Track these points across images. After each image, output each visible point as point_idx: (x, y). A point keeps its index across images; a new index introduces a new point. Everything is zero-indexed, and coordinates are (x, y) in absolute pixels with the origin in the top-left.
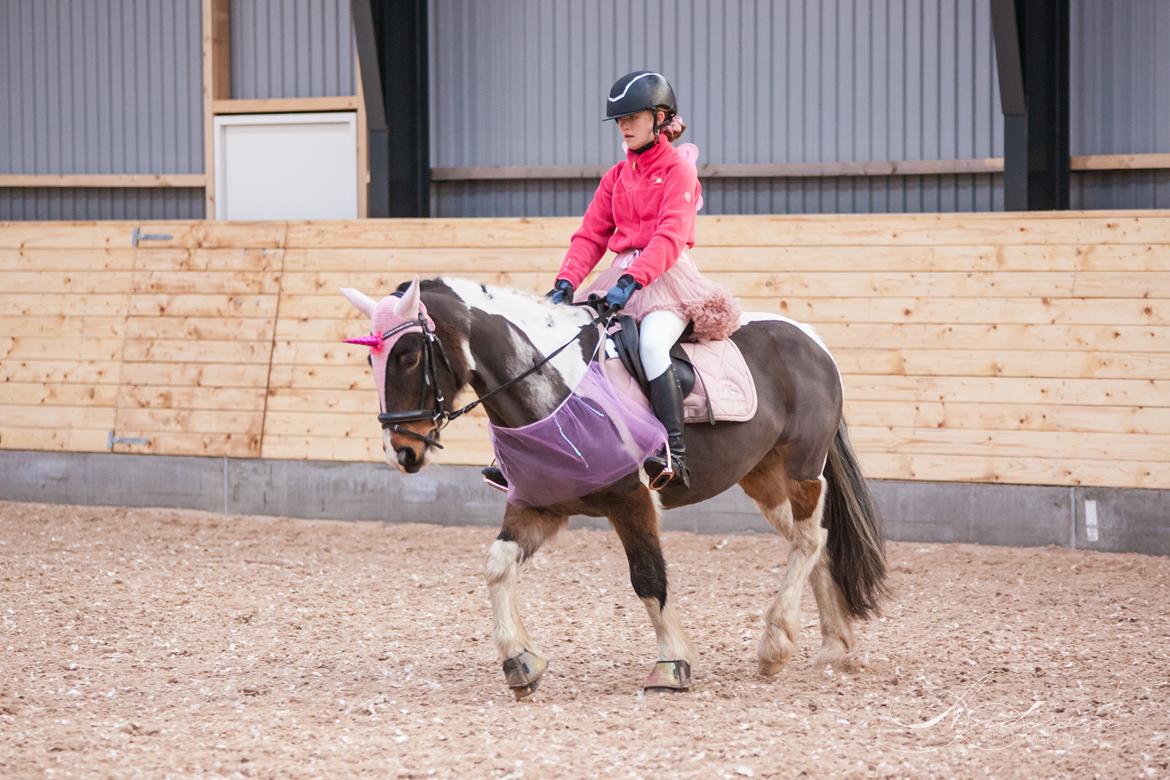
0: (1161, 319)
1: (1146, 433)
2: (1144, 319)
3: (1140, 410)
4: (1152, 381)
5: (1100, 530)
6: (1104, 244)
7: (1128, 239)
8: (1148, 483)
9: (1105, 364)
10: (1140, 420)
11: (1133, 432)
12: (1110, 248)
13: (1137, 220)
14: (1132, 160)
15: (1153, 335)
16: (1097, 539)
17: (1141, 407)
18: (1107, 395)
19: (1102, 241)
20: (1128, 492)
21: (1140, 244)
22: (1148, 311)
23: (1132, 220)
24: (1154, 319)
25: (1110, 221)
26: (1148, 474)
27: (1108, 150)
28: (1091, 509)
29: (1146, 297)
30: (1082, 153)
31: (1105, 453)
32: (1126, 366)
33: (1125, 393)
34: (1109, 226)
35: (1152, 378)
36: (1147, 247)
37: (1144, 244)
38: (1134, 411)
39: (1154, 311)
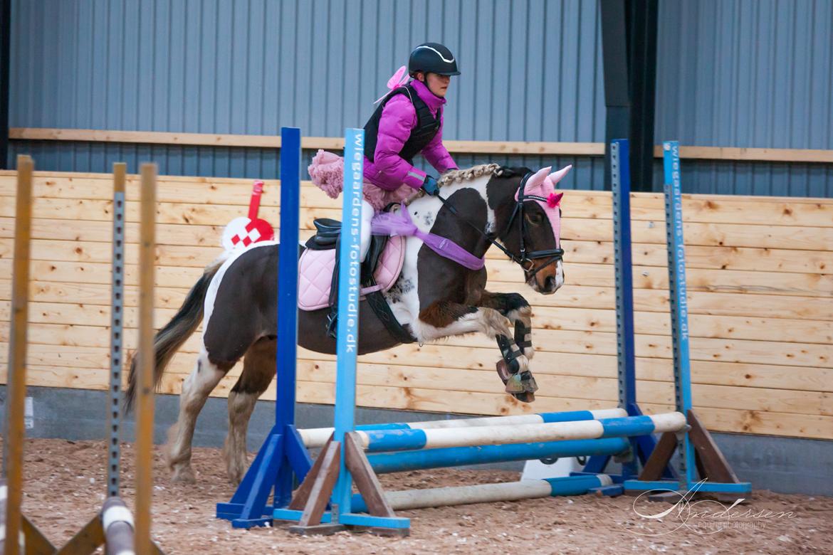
0: (89, 257)
1: (76, 345)
2: (76, 257)
3: (71, 327)
4: (81, 305)
5: (36, 420)
6: (44, 197)
7: (63, 194)
8: (76, 384)
9: (42, 290)
10: (70, 335)
11: (64, 344)
12: (48, 201)
13: (71, 180)
14: (59, 133)
15: (82, 269)
16: (32, 426)
17: (72, 325)
18: (44, 314)
19: (42, 195)
20: (59, 392)
21: (73, 199)
22: (79, 250)
23: (67, 180)
24: (83, 257)
25: (49, 180)
26: (77, 377)
27: (38, 125)
28: (29, 404)
29: (77, 239)
30: (17, 125)
31: (41, 360)
32: (60, 292)
33: (59, 314)
34: (48, 184)
35: (81, 302)
36: (78, 201)
37: (77, 199)
38: (66, 328)
39: (84, 251)
